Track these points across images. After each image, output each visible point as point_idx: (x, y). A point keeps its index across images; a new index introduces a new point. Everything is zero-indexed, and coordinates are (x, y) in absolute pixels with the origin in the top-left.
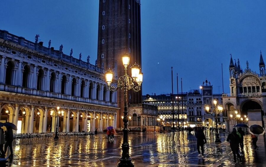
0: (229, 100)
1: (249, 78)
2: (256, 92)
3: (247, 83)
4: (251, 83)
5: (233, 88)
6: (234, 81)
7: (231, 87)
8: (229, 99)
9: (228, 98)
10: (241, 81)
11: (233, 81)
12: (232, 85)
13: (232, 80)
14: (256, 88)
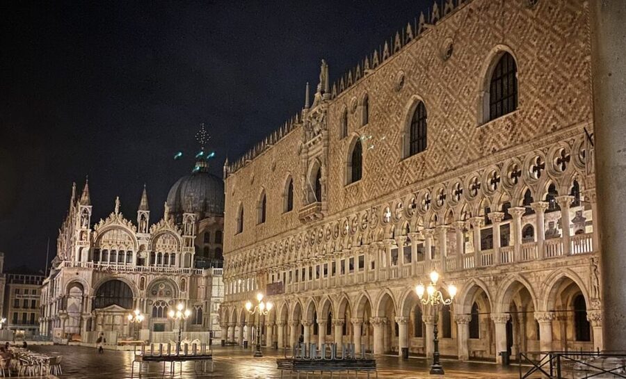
0: (76, 276)
1: (115, 232)
2: (125, 263)
3: (110, 243)
4: (118, 244)
5: (81, 249)
6: (87, 234)
7: (77, 248)
8: (77, 274)
9: (76, 271)
10: (100, 237)
11: (84, 235)
12: (81, 244)
13: (82, 232)
14: (126, 254)
